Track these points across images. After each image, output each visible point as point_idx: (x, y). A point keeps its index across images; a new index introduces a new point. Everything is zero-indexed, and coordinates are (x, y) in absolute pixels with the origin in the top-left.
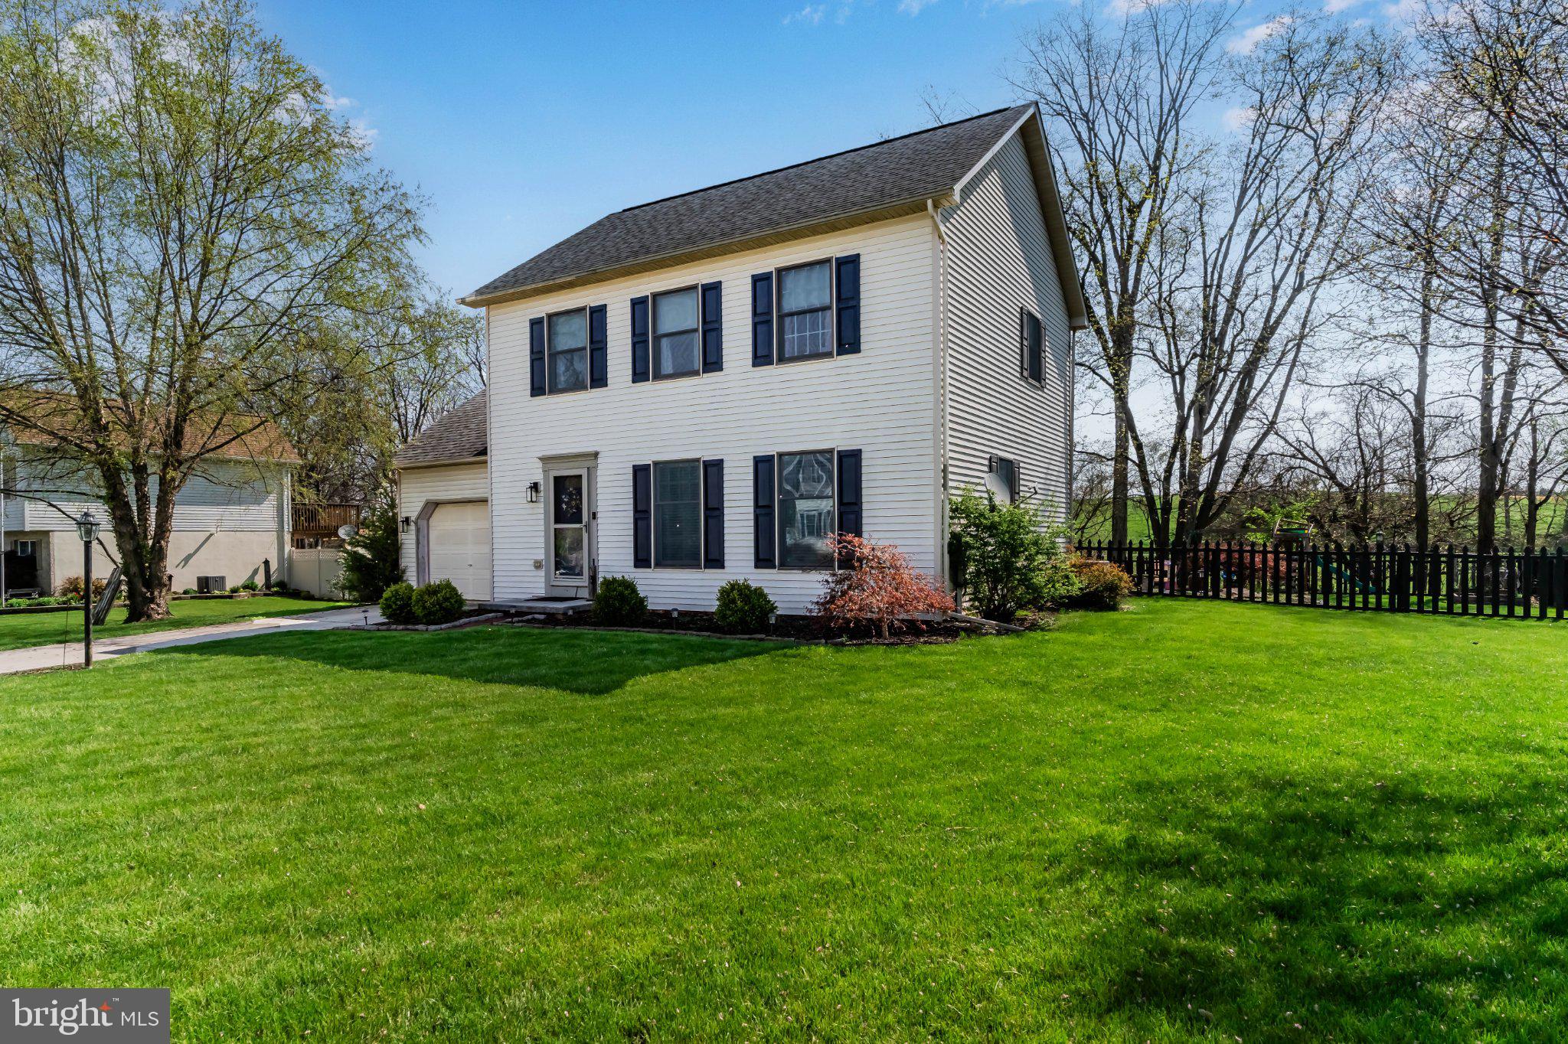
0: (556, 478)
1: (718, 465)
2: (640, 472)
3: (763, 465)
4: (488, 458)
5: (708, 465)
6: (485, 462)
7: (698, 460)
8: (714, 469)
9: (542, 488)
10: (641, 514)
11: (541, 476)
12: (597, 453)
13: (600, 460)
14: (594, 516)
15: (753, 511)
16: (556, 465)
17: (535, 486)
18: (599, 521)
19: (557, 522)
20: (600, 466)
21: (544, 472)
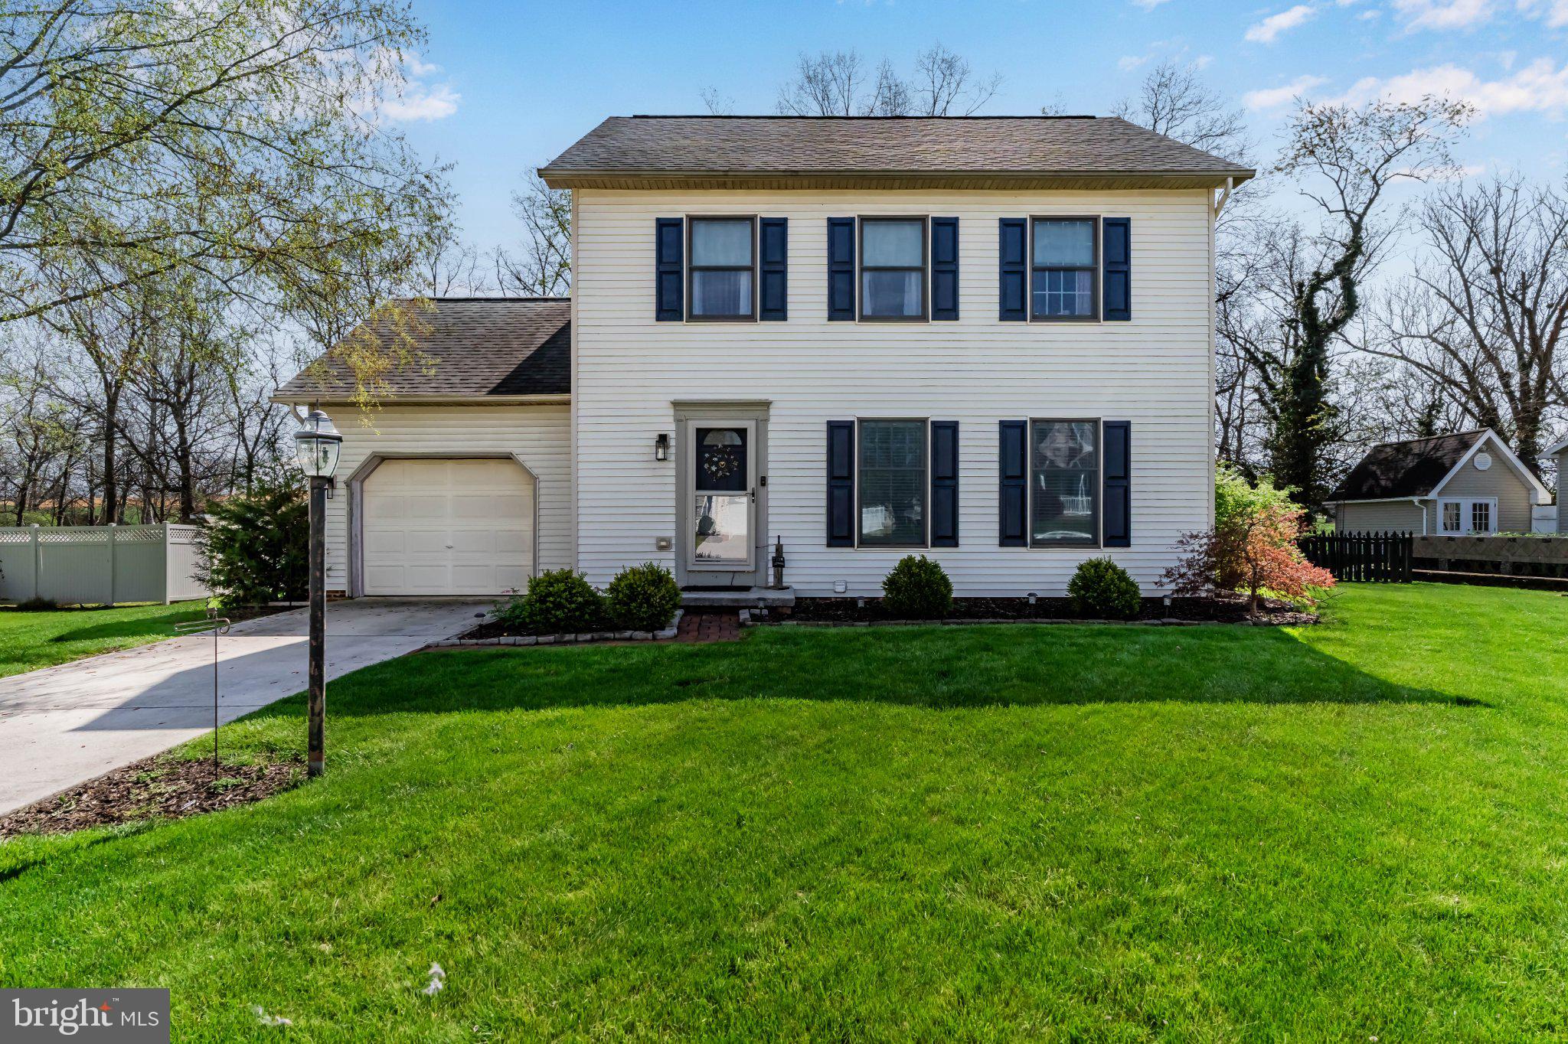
0: (698, 430)
1: (953, 428)
2: (839, 433)
3: (1012, 433)
4: (573, 396)
5: (938, 426)
6: (568, 403)
7: (924, 421)
8: (947, 433)
9: (672, 443)
10: (838, 481)
11: (673, 427)
12: (770, 403)
13: (772, 411)
14: (763, 481)
15: (997, 481)
16: (701, 414)
17: (663, 440)
18: (770, 488)
19: (699, 487)
20: (772, 419)
21: (678, 421)
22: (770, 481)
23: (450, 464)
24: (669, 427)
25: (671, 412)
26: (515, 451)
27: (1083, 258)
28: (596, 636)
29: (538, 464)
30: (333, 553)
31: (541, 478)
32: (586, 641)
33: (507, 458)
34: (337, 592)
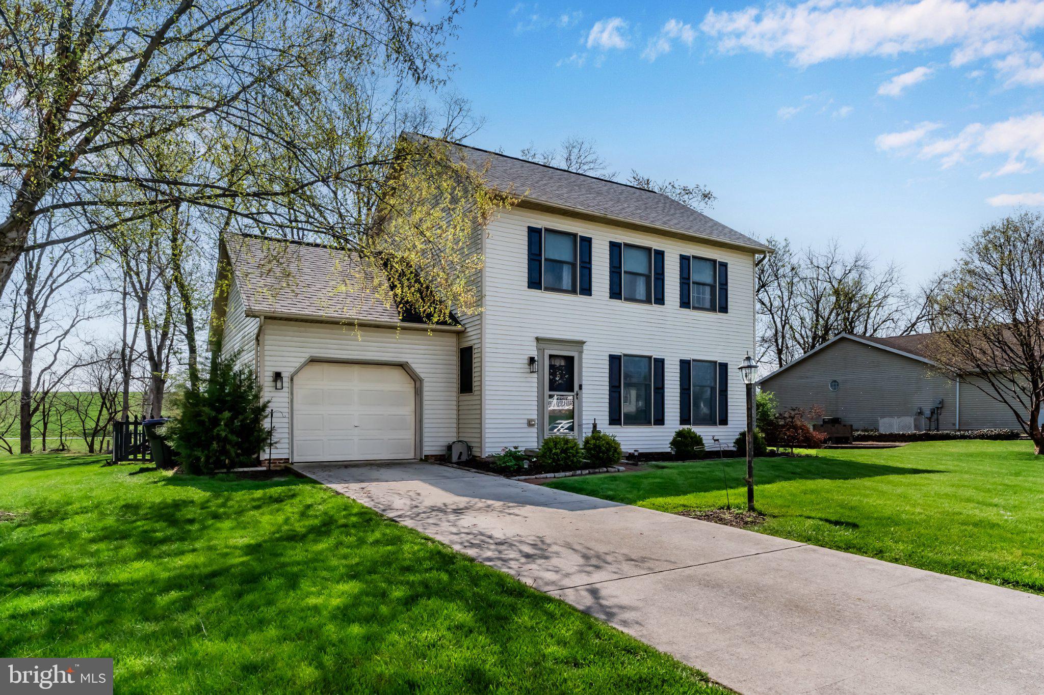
0: (550, 356)
1: (662, 362)
2: (614, 360)
3: (685, 365)
5: (656, 361)
9: (537, 362)
10: (614, 389)
11: (536, 353)
12: (585, 342)
13: (585, 347)
14: (580, 387)
15: (679, 391)
16: (551, 346)
17: (532, 360)
18: (584, 391)
19: (550, 390)
20: (585, 352)
21: (538, 349)
22: (583, 387)
23: (356, 368)
24: (534, 354)
25: (535, 344)
26: (409, 361)
27: (709, 280)
28: (591, 471)
29: (425, 370)
30: (279, 430)
31: (426, 380)
32: (586, 474)
33: (403, 366)
34: (281, 459)
